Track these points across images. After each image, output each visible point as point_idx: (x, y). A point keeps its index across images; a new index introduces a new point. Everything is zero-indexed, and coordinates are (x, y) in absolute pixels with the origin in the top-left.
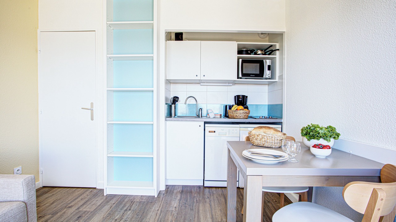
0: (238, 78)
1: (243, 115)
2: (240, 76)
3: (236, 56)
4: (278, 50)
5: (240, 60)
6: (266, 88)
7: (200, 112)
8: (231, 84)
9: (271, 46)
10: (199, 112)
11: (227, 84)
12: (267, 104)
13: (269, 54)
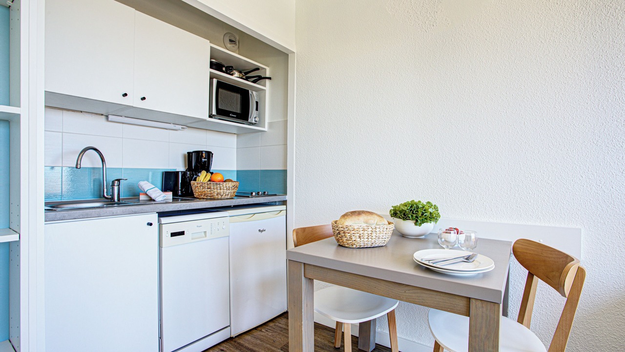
0: (210, 116)
1: (232, 191)
2: (214, 112)
3: (207, 70)
4: (270, 78)
5: (215, 81)
6: (233, 139)
7: (116, 188)
8: (180, 127)
9: (257, 69)
10: (113, 189)
11: (172, 126)
12: (236, 169)
13: (254, 82)
